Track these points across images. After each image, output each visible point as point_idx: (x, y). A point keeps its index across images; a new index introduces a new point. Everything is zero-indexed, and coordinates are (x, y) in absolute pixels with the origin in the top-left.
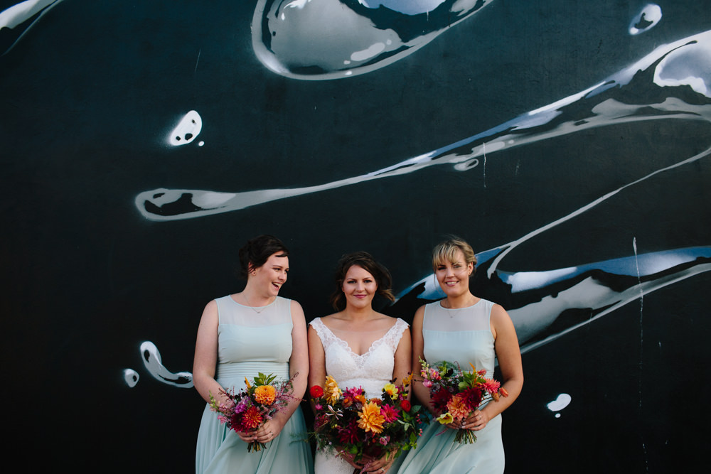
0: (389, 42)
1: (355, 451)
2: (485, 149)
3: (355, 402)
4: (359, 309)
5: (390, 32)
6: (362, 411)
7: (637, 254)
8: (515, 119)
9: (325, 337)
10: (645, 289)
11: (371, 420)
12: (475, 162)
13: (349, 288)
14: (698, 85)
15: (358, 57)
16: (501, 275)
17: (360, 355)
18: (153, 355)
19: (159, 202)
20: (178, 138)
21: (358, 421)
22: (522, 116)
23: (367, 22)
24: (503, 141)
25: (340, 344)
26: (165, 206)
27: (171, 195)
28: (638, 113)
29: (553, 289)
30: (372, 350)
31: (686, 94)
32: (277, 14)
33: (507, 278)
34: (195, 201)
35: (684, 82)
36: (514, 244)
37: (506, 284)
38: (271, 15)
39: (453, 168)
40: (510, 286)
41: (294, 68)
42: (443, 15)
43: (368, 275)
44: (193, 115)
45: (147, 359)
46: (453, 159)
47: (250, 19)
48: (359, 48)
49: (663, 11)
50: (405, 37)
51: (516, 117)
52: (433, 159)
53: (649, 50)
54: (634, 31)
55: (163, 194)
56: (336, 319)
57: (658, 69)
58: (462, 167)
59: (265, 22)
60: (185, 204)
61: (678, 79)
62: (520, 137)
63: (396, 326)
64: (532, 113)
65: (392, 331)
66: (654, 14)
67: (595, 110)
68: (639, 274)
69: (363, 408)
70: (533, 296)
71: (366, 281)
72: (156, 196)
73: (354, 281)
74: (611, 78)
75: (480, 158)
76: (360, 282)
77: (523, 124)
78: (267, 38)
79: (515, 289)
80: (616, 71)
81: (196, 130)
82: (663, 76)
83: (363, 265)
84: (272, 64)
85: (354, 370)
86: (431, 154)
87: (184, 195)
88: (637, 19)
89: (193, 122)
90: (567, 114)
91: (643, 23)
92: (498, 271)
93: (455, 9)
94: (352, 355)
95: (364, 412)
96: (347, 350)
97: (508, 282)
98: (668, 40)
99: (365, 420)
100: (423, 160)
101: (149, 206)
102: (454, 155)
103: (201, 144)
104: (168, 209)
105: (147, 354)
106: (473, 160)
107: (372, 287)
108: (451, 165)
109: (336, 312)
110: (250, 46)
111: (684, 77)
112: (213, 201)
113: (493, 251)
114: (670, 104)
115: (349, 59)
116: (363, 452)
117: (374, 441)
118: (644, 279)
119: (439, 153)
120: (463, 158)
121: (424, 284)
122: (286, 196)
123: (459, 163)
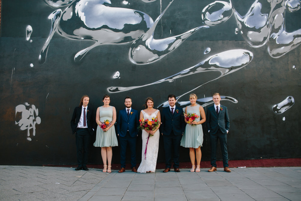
0: (156, 57)
2: (175, 78)
4: (150, 108)
5: (156, 55)
7: (205, 97)
9: (144, 113)
10: (206, 104)
13: (148, 104)
14: (218, 64)
15: (150, 60)
16: (178, 102)
17: (150, 115)
19: (112, 89)
21: (148, 124)
22: (183, 71)
23: (152, 53)
26: (113, 90)
27: (114, 88)
28: (206, 70)
30: (152, 114)
31: (215, 66)
32: (134, 51)
34: (119, 89)
35: (215, 63)
36: (181, 96)
38: (132, 52)
40: (180, 104)
41: (138, 63)
42: (167, 51)
43: (152, 102)
44: (118, 72)
46: (169, 80)
47: (128, 53)
48: (150, 58)
49: (211, 49)
50: (159, 56)
53: (208, 57)
54: (205, 53)
56: (146, 110)
57: (210, 61)
58: (171, 82)
59: (131, 53)
60: (117, 90)
61: (214, 63)
64: (184, 70)
65: (156, 112)
66: (209, 50)
67: (197, 70)
68: (205, 101)
71: (151, 103)
73: (149, 103)
74: (200, 63)
75: (174, 80)
77: (182, 72)
78: (132, 56)
80: (201, 62)
81: (119, 75)
82: (210, 62)
83: (150, 100)
84: (133, 62)
88: (206, 51)
90: (191, 70)
91: (207, 52)
93: (169, 50)
96: (148, 115)
98: (212, 55)
100: (163, 80)
101: (110, 90)
103: (120, 78)
104: (113, 91)
108: (168, 81)
109: (146, 109)
110: (129, 58)
111: (215, 62)
112: (122, 89)
114: (212, 68)
115: (148, 60)
117: (151, 127)
118: (206, 103)
120: (171, 80)
121: (163, 104)
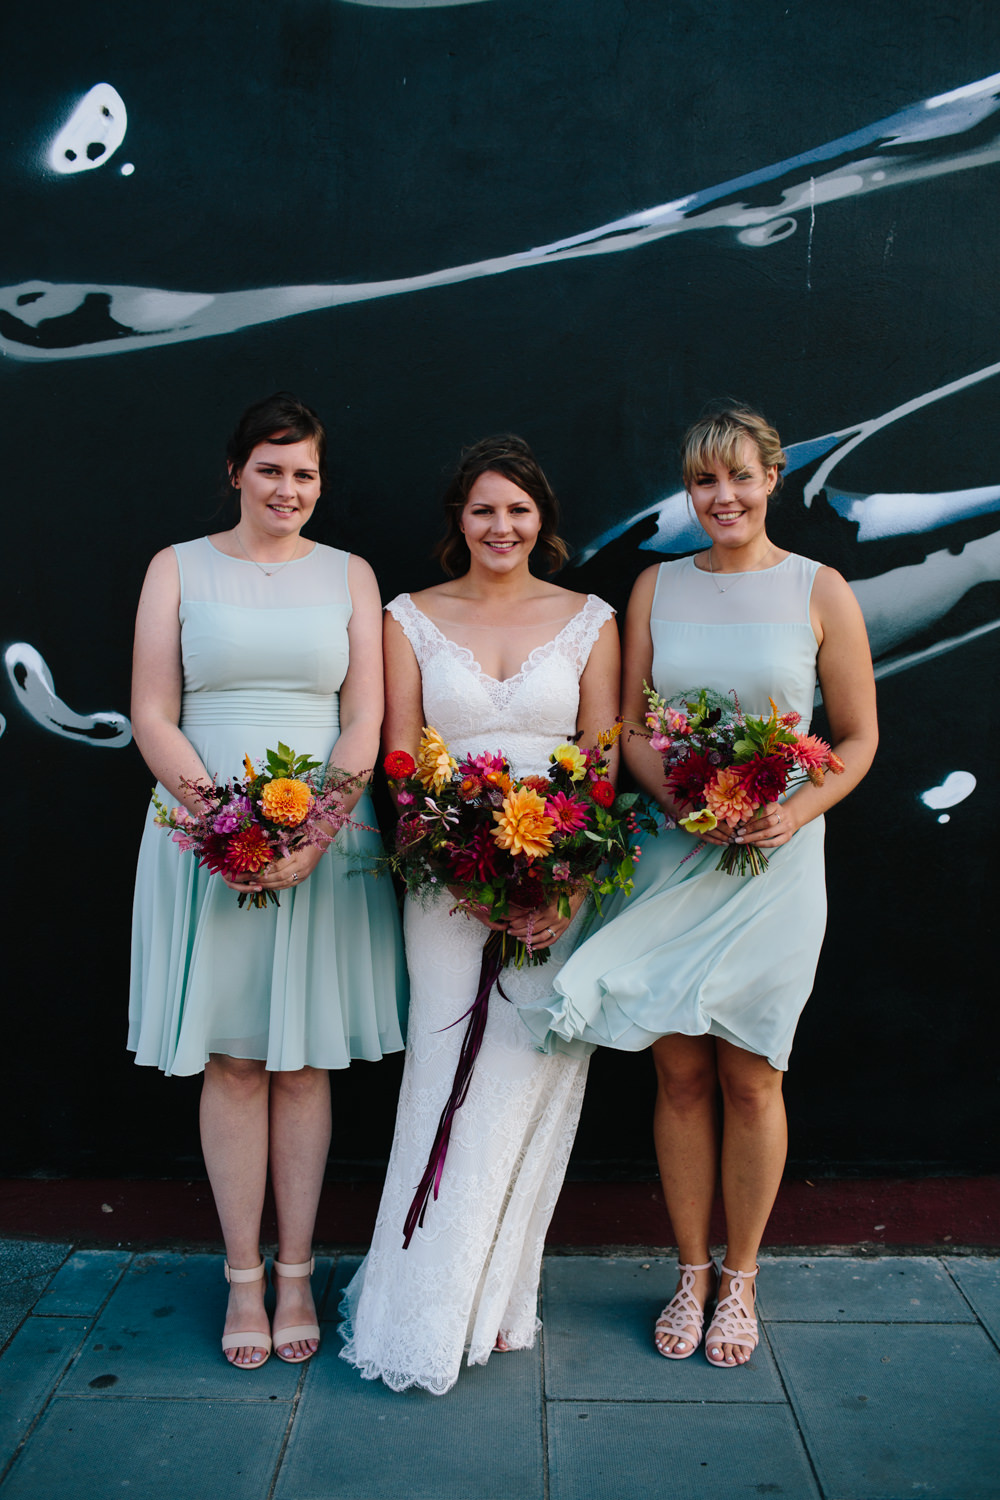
1: (488, 896)
2: (814, 193)
3: (489, 788)
4: (499, 575)
6: (501, 810)
8: (892, 119)
9: (421, 637)
11: (522, 829)
12: (788, 226)
13: (475, 525)
16: (835, 498)
17: (502, 679)
18: (34, 674)
19: (31, 315)
20: (71, 155)
21: (494, 831)
22: (910, 112)
24: (859, 173)
25: (456, 654)
26: (46, 324)
27: (61, 298)
29: (953, 535)
30: (530, 668)
33: (849, 508)
34: (119, 313)
36: (869, 428)
37: (845, 521)
39: (735, 240)
40: (855, 525)
43: (521, 497)
44: (105, 94)
45: (21, 683)
46: (735, 217)
51: (893, 112)
52: (688, 215)
55: (40, 295)
56: (444, 597)
58: (757, 238)
60: (95, 319)
62: (899, 165)
63: (585, 612)
64: (934, 102)
65: (576, 625)
69: (506, 804)
70: (907, 549)
71: (516, 510)
72: (23, 300)
73: (488, 510)
75: (802, 215)
76: (503, 513)
77: (910, 131)
79: (867, 532)
81: (114, 134)
83: (508, 471)
85: (487, 714)
86: (683, 202)
87: (91, 299)
89: (106, 112)
92: (829, 490)
94: (483, 680)
95: (509, 811)
96: (472, 668)
97: (851, 517)
99: (509, 830)
100: (663, 218)
101: (10, 325)
102: (739, 206)
103: (128, 169)
104: (53, 332)
105: (21, 671)
106: (784, 221)
107: (530, 523)
108: (730, 232)
109: (447, 580)
112: (159, 314)
113: (819, 443)
116: (507, 898)
117: (531, 874)
119: (703, 202)
120: (761, 215)
121: (656, 516)
122: (335, 304)
123: (750, 227)
